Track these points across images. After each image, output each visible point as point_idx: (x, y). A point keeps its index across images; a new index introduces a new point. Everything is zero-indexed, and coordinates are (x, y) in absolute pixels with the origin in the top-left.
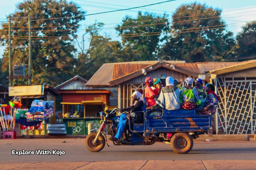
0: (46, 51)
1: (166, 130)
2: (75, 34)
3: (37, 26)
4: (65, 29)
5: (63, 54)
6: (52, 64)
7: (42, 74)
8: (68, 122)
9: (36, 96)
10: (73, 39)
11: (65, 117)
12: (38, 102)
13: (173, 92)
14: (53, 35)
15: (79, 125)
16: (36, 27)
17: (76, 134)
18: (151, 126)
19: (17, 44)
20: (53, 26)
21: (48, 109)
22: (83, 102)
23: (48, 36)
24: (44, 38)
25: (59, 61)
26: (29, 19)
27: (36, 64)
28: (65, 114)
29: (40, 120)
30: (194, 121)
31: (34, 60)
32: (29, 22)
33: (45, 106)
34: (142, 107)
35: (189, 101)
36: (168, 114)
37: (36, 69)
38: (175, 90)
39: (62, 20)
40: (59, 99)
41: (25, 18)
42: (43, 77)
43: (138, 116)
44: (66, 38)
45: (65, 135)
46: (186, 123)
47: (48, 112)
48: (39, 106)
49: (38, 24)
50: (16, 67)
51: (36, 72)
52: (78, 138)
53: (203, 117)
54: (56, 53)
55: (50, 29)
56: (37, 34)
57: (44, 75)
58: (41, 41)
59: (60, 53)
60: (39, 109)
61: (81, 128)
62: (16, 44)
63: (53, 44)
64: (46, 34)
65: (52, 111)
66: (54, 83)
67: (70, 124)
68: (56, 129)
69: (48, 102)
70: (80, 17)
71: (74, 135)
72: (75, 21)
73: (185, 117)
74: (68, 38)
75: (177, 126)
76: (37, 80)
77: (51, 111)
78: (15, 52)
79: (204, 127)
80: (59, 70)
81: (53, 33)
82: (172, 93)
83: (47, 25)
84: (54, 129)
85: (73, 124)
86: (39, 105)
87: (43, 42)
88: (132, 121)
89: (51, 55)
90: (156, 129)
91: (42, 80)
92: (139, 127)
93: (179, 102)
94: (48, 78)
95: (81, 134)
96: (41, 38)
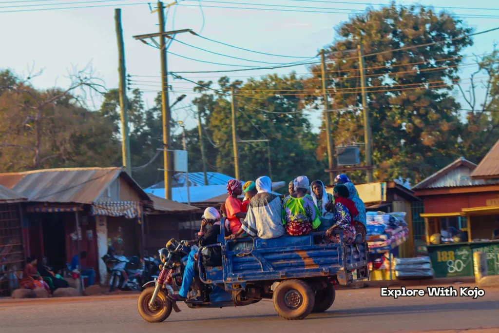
0: (399, 114)
1: (261, 276)
2: (454, 74)
3: (379, 66)
4: (435, 66)
5: (433, 115)
6: (413, 137)
7: (395, 159)
8: (439, 253)
9: (372, 205)
10: (452, 86)
11: (431, 243)
12: (374, 216)
13: (265, 205)
14: (411, 81)
15: (460, 257)
16: (376, 67)
17: (455, 274)
18: (235, 270)
19: (343, 104)
20: (411, 62)
21: (394, 229)
22: (465, 210)
23: (403, 82)
24: (394, 88)
25: (427, 131)
26: (360, 53)
27: (382, 140)
28: (430, 236)
29: (379, 251)
30: (310, 256)
31: (378, 132)
32: (360, 59)
33: (389, 222)
34: (218, 236)
35: (296, 220)
36: (263, 246)
37: (383, 150)
38: (269, 202)
39: (428, 49)
40: (417, 207)
41: (353, 51)
42: (397, 164)
43: (212, 253)
44: (437, 84)
45: (430, 277)
46: (296, 261)
47: (394, 235)
48: (377, 225)
49: (380, 62)
50: (341, 149)
51: (383, 155)
52: (456, 283)
53: (327, 249)
54: (419, 115)
55: (405, 68)
56: (382, 80)
57: (398, 161)
58: (389, 94)
59: (428, 116)
60: (376, 230)
61: (464, 262)
62: (340, 103)
63: (412, 98)
64: (397, 79)
65: (404, 232)
66: (421, 176)
67: (441, 256)
68: (412, 267)
69: (394, 215)
70: (462, 39)
71: (451, 276)
72: (452, 49)
73: (294, 249)
74: (442, 84)
75: (280, 268)
76: (386, 171)
77: (401, 231)
78: (341, 120)
79: (330, 267)
80: (428, 149)
81: (410, 76)
82: (264, 207)
83: (399, 62)
84: (408, 267)
85: (448, 256)
86: (376, 221)
87: (393, 96)
88: (203, 263)
89: (410, 121)
90: (244, 275)
91: (396, 170)
92: (214, 273)
93: (280, 222)
94: (406, 166)
95: (464, 275)
96: (389, 88)
